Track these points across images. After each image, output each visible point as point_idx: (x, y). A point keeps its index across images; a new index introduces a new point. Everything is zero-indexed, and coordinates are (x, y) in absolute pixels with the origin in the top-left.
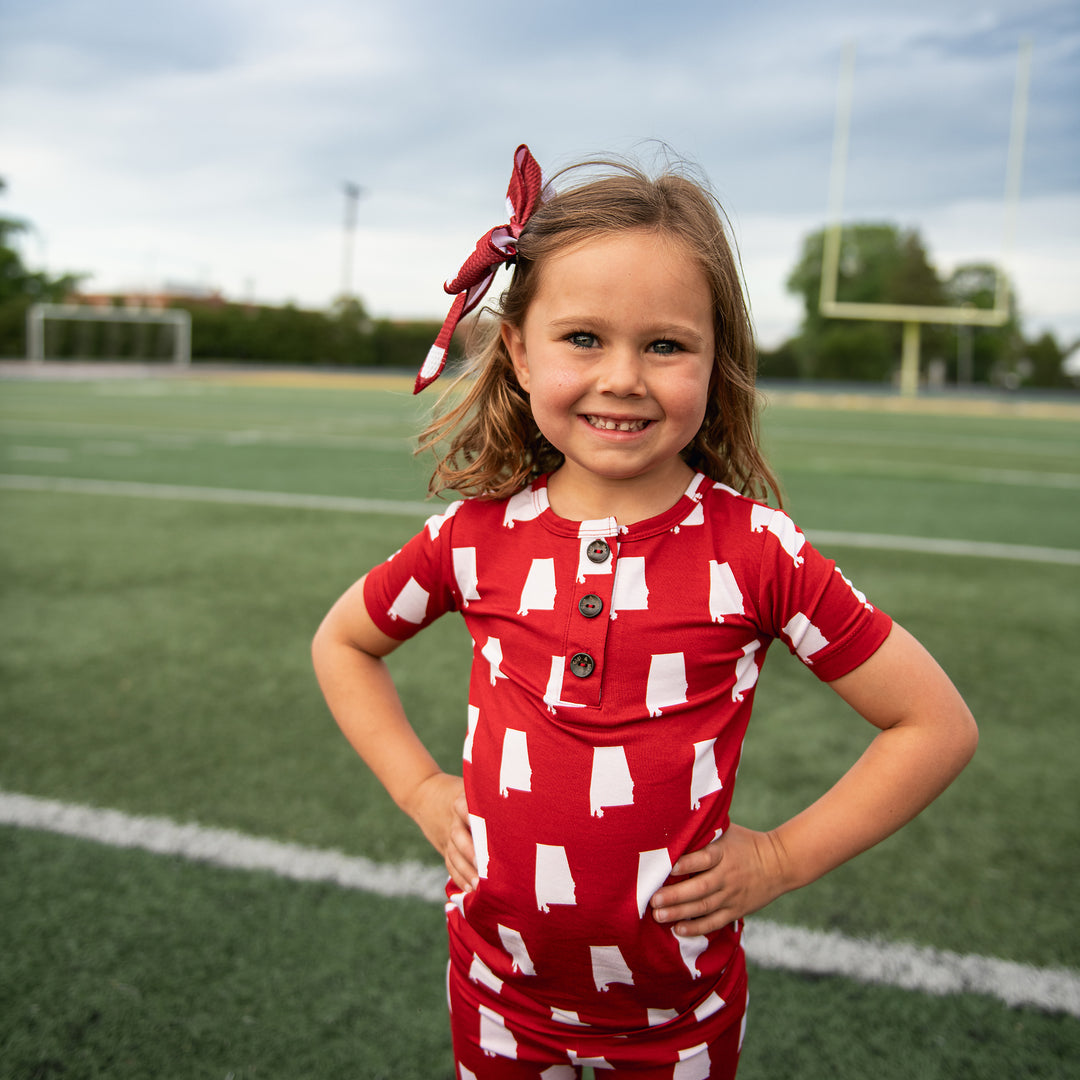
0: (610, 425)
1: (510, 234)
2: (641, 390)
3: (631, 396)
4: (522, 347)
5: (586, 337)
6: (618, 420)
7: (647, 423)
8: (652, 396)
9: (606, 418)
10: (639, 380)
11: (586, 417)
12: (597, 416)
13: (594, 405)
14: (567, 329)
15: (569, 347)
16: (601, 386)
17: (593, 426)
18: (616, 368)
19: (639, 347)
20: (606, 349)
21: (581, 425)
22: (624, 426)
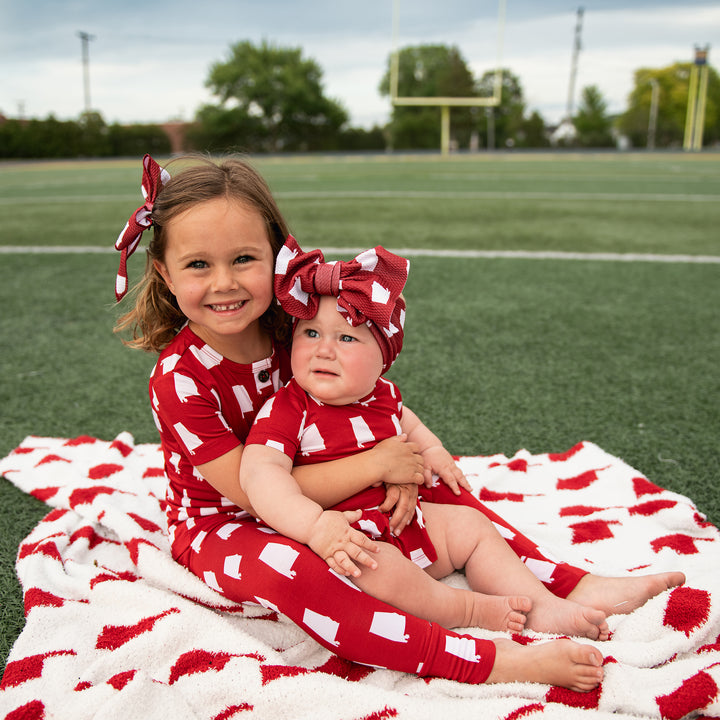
0: (224, 308)
1: (147, 210)
2: (235, 286)
3: (231, 291)
4: (167, 271)
5: (199, 264)
6: (227, 304)
7: (244, 302)
8: (243, 288)
9: (220, 305)
10: (233, 281)
11: (210, 306)
12: (216, 305)
13: (212, 300)
14: (188, 261)
15: (192, 271)
16: (214, 289)
17: (215, 310)
18: (220, 277)
19: (229, 264)
20: (212, 268)
21: (208, 311)
22: (232, 307)
